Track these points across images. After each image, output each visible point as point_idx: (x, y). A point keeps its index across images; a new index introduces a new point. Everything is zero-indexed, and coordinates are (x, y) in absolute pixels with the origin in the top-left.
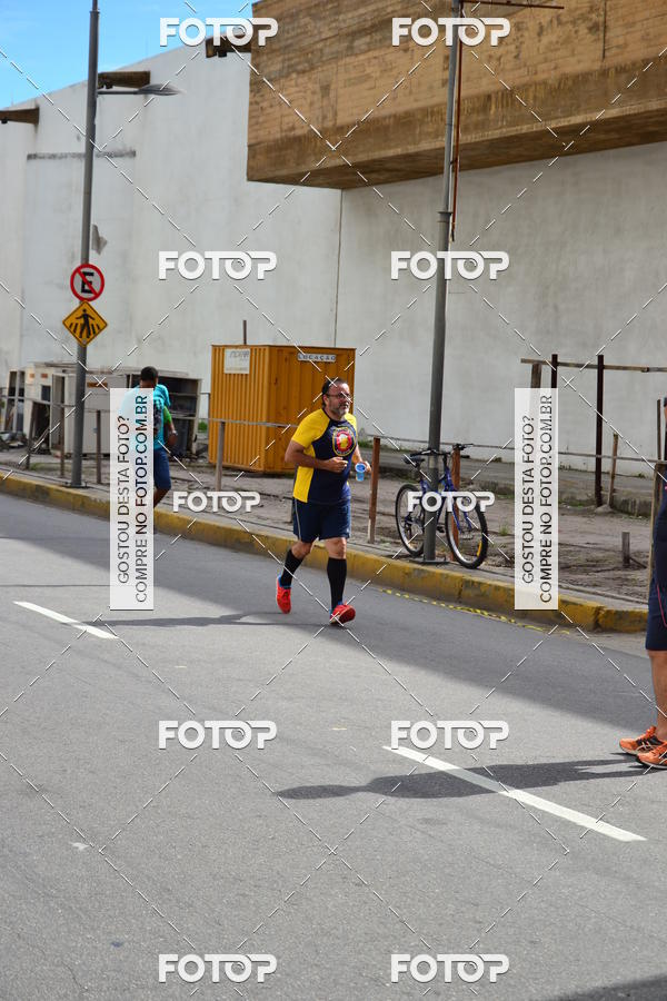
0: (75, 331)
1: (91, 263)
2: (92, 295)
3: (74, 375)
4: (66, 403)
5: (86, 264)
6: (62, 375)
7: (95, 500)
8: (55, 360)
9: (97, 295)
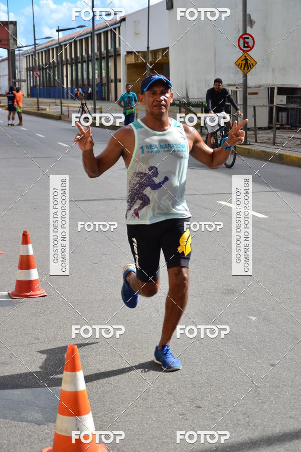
0: (241, 67)
1: (248, 32)
2: (249, 49)
3: (242, 89)
4: (238, 103)
5: (245, 33)
6: (236, 89)
7: (255, 150)
8: (232, 83)
9: (251, 48)
